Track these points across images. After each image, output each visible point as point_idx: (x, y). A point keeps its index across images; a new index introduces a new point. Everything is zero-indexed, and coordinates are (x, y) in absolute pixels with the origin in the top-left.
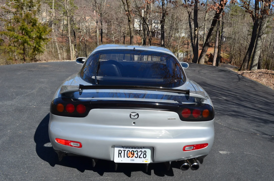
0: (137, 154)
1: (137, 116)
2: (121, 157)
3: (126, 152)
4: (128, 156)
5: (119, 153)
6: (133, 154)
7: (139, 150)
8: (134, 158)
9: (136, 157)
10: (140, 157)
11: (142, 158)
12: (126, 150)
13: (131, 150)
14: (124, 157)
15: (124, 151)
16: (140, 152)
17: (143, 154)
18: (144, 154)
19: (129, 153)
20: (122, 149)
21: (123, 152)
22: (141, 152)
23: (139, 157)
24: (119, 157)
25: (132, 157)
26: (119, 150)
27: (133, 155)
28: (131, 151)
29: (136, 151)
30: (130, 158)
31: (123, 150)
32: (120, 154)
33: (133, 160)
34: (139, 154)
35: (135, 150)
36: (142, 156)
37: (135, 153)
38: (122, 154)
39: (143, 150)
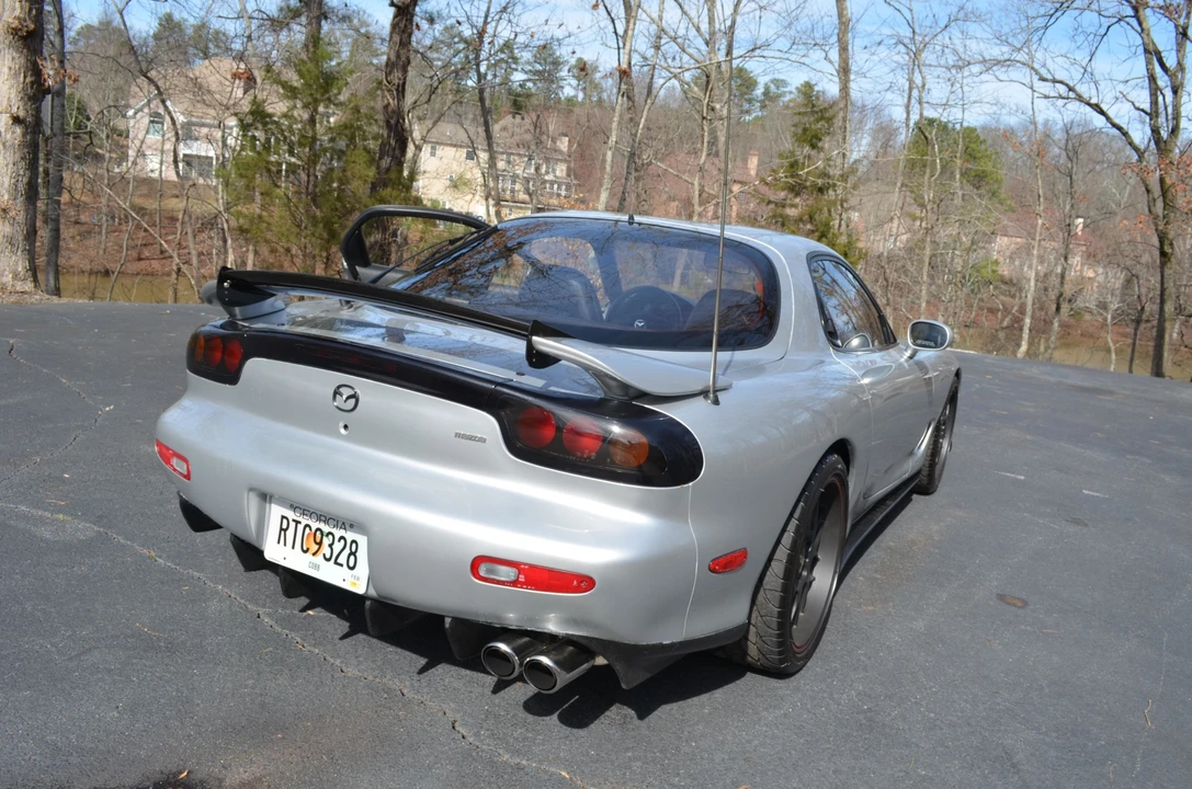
0: (331, 546)
1: (354, 400)
2: (285, 545)
3: (300, 527)
4: (305, 548)
5: (281, 529)
6: (320, 544)
7: (338, 533)
8: (320, 558)
9: (328, 556)
10: (338, 561)
11: (342, 565)
12: (300, 523)
13: (315, 525)
14: (293, 548)
15: (297, 522)
16: (339, 541)
17: (347, 551)
18: (352, 553)
19: (309, 534)
20: (291, 515)
21: (292, 525)
22: (342, 541)
23: (336, 563)
24: (279, 542)
25: (314, 554)
26: (283, 517)
27: (317, 547)
28: (313, 530)
29: (327, 535)
30: (309, 555)
31: (294, 520)
32: (285, 530)
33: (317, 567)
34: (338, 546)
35: (326, 529)
36: (342, 559)
37: (327, 541)
38: (290, 533)
39: (350, 536)
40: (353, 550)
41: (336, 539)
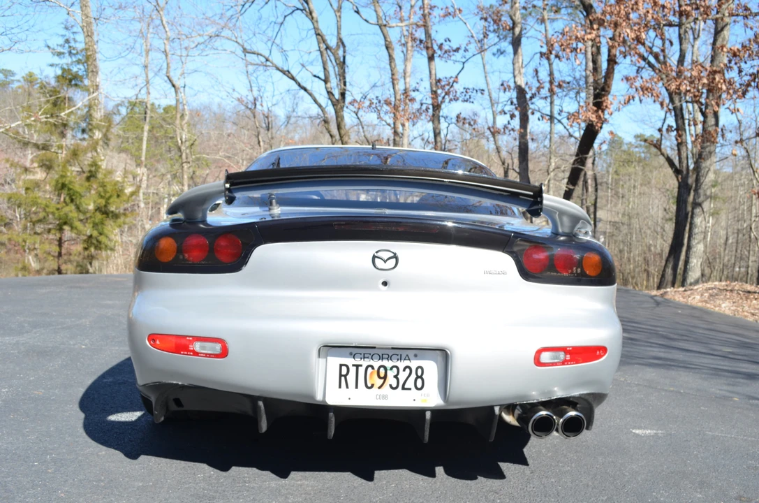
0: (396, 377)
1: (394, 259)
2: (347, 387)
3: (362, 370)
4: (369, 385)
5: (341, 375)
6: (385, 378)
7: (402, 365)
8: (386, 389)
9: (394, 386)
10: (406, 387)
11: (410, 389)
12: (361, 366)
13: (376, 364)
14: (357, 387)
15: (357, 366)
16: (404, 370)
17: (413, 376)
18: (418, 377)
19: (372, 373)
20: (350, 361)
21: (353, 370)
22: (408, 370)
23: (403, 388)
24: (340, 387)
25: (380, 388)
26: (341, 366)
27: (382, 380)
28: (376, 368)
29: (391, 369)
30: (375, 391)
31: (353, 365)
32: (345, 376)
33: (385, 397)
34: (402, 376)
35: (388, 364)
36: (410, 384)
37: (391, 374)
38: (351, 378)
39: (414, 364)
40: (419, 374)
41: (401, 369)
